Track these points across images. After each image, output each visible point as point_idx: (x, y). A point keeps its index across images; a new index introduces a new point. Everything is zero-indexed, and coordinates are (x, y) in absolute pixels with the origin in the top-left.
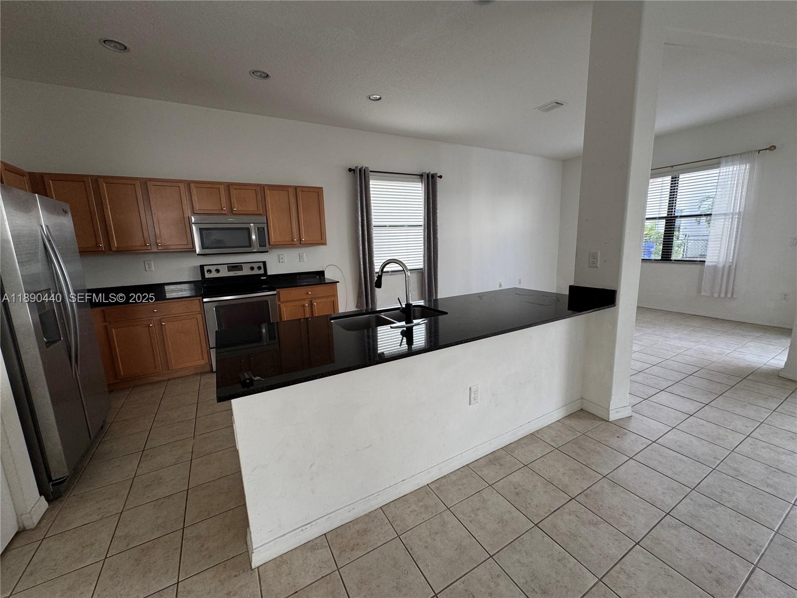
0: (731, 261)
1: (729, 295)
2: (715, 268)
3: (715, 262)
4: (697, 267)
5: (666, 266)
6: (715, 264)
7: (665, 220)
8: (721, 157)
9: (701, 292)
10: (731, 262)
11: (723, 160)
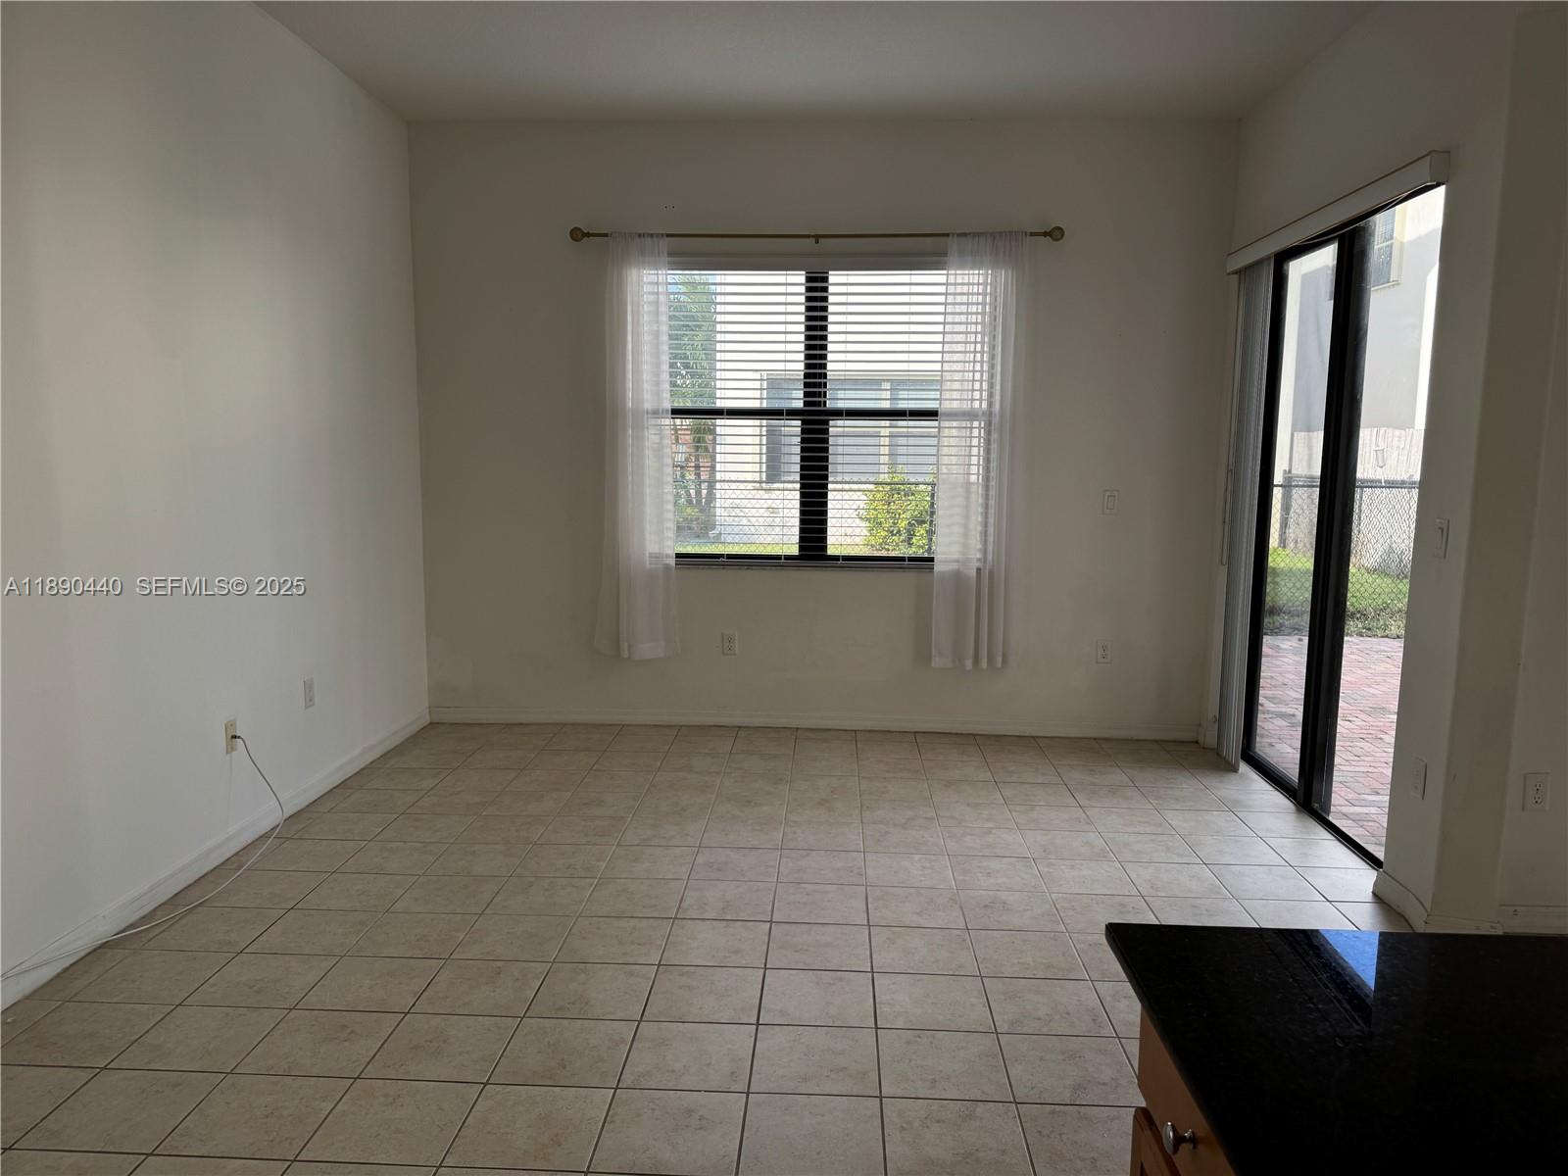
0: (979, 556)
1: (984, 664)
2: (957, 577)
3: (957, 561)
4: (908, 579)
5: (815, 578)
6: (954, 566)
7: (799, 423)
8: (947, 235)
9: (929, 658)
10: (979, 560)
11: (953, 244)
